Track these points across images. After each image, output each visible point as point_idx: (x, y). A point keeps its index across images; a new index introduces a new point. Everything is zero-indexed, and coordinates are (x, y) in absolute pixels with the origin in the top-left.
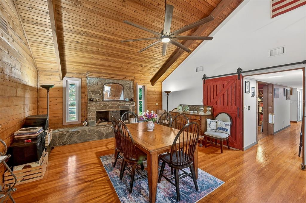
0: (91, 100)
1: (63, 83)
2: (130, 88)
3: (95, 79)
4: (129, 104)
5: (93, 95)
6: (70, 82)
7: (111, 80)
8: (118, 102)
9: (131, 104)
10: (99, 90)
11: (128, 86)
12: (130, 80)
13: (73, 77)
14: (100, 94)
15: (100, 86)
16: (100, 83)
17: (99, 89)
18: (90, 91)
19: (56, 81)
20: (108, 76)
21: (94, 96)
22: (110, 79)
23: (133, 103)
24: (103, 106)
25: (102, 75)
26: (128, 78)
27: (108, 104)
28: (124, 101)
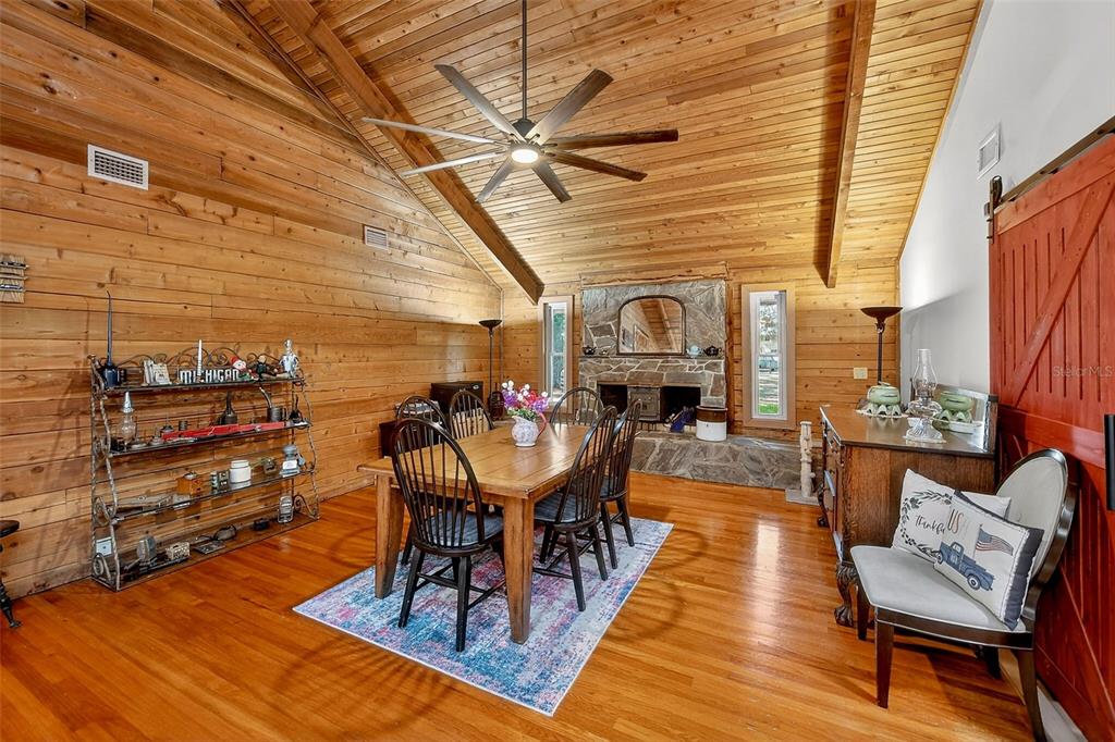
0: (590, 353)
1: (538, 311)
2: (709, 308)
3: (598, 291)
4: (700, 368)
5: (595, 339)
6: (553, 306)
7: (641, 289)
8: (661, 360)
9: (707, 368)
10: (610, 323)
11: (701, 302)
12: (706, 278)
13: (556, 294)
14: (611, 334)
15: (612, 312)
16: (612, 302)
17: (610, 320)
18: (588, 326)
19: (521, 309)
20: (633, 276)
21: (598, 341)
22: (638, 285)
23: (715, 364)
24: (615, 371)
25: (615, 277)
26: (701, 272)
27: (628, 364)
28: (684, 355)
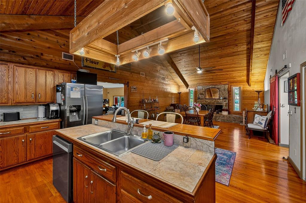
0: (199, 98)
1: (188, 90)
2: (224, 90)
3: (201, 87)
4: (223, 101)
5: (200, 96)
6: (191, 89)
7: (210, 86)
8: (214, 100)
9: (224, 101)
10: (203, 93)
12: (224, 84)
13: (191, 87)
14: (204, 95)
15: (204, 91)
16: (204, 89)
18: (198, 93)
19: (184, 90)
20: (208, 84)
23: (226, 101)
24: (205, 102)
25: (205, 84)
27: (207, 101)
28: (219, 99)
